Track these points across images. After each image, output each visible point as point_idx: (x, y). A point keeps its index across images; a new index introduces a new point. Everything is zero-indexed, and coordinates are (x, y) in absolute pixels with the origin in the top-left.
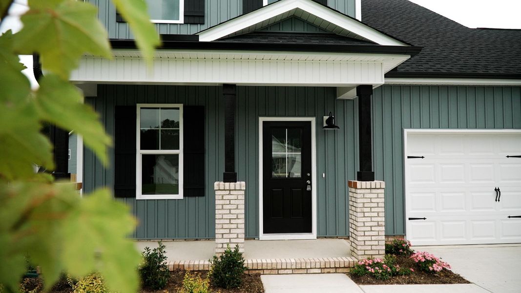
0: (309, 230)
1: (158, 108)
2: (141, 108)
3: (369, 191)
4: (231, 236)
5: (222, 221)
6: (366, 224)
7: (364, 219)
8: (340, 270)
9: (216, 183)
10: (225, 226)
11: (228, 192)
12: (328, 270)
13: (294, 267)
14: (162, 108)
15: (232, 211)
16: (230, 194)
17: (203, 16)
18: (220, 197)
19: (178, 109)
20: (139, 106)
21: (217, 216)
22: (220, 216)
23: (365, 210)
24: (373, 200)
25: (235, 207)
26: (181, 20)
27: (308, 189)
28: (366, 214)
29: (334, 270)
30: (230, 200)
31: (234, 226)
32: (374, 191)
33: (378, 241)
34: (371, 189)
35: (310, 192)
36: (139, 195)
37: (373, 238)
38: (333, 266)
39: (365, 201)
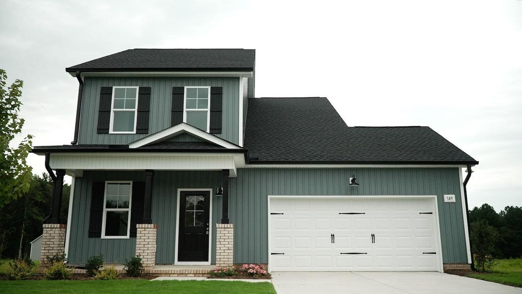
0: (207, 260)
1: (118, 184)
2: (108, 184)
3: (223, 229)
4: (144, 254)
5: (139, 246)
6: (221, 248)
7: (221, 246)
8: (205, 275)
9: (137, 225)
10: (141, 249)
11: (144, 229)
12: (198, 275)
13: (178, 273)
14: (120, 184)
15: (146, 240)
16: (145, 230)
17: (148, 129)
18: (139, 232)
19: (129, 184)
20: (106, 182)
21: (137, 243)
22: (139, 243)
23: (221, 240)
24: (226, 235)
25: (147, 238)
26: (135, 132)
27: (207, 233)
28: (222, 243)
29: (202, 275)
30: (145, 234)
31: (146, 249)
32: (226, 229)
33: (228, 258)
34: (224, 228)
35: (208, 235)
36: (103, 236)
37: (225, 257)
38: (201, 272)
39: (221, 235)
